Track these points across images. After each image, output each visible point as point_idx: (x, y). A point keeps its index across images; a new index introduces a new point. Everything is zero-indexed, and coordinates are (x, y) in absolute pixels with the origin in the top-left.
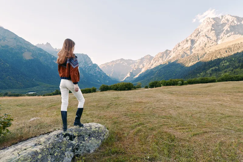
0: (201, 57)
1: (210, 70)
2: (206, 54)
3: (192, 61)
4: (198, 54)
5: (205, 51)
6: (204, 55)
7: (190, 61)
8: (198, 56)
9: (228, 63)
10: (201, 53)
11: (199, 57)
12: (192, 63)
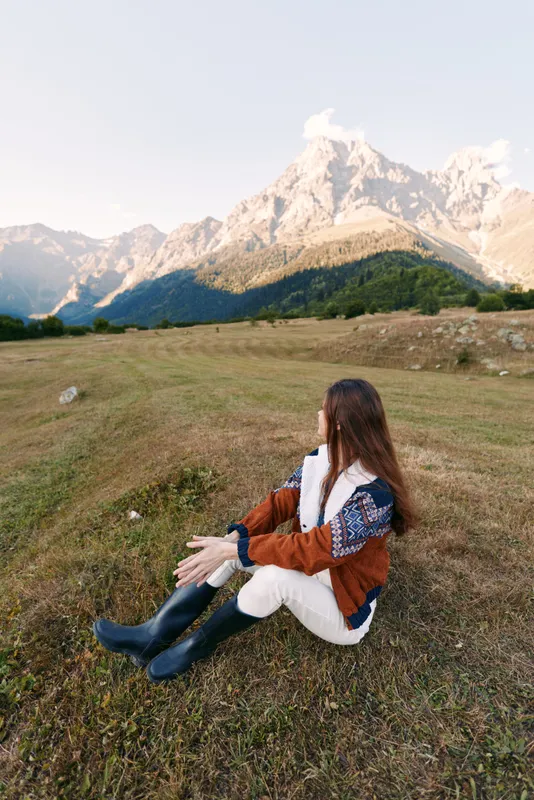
0: (292, 258)
1: (290, 297)
2: (303, 251)
3: (270, 265)
4: (286, 247)
5: (302, 240)
6: (299, 251)
7: (264, 264)
8: (285, 252)
9: (324, 283)
10: (293, 243)
11: (288, 256)
12: (269, 274)
